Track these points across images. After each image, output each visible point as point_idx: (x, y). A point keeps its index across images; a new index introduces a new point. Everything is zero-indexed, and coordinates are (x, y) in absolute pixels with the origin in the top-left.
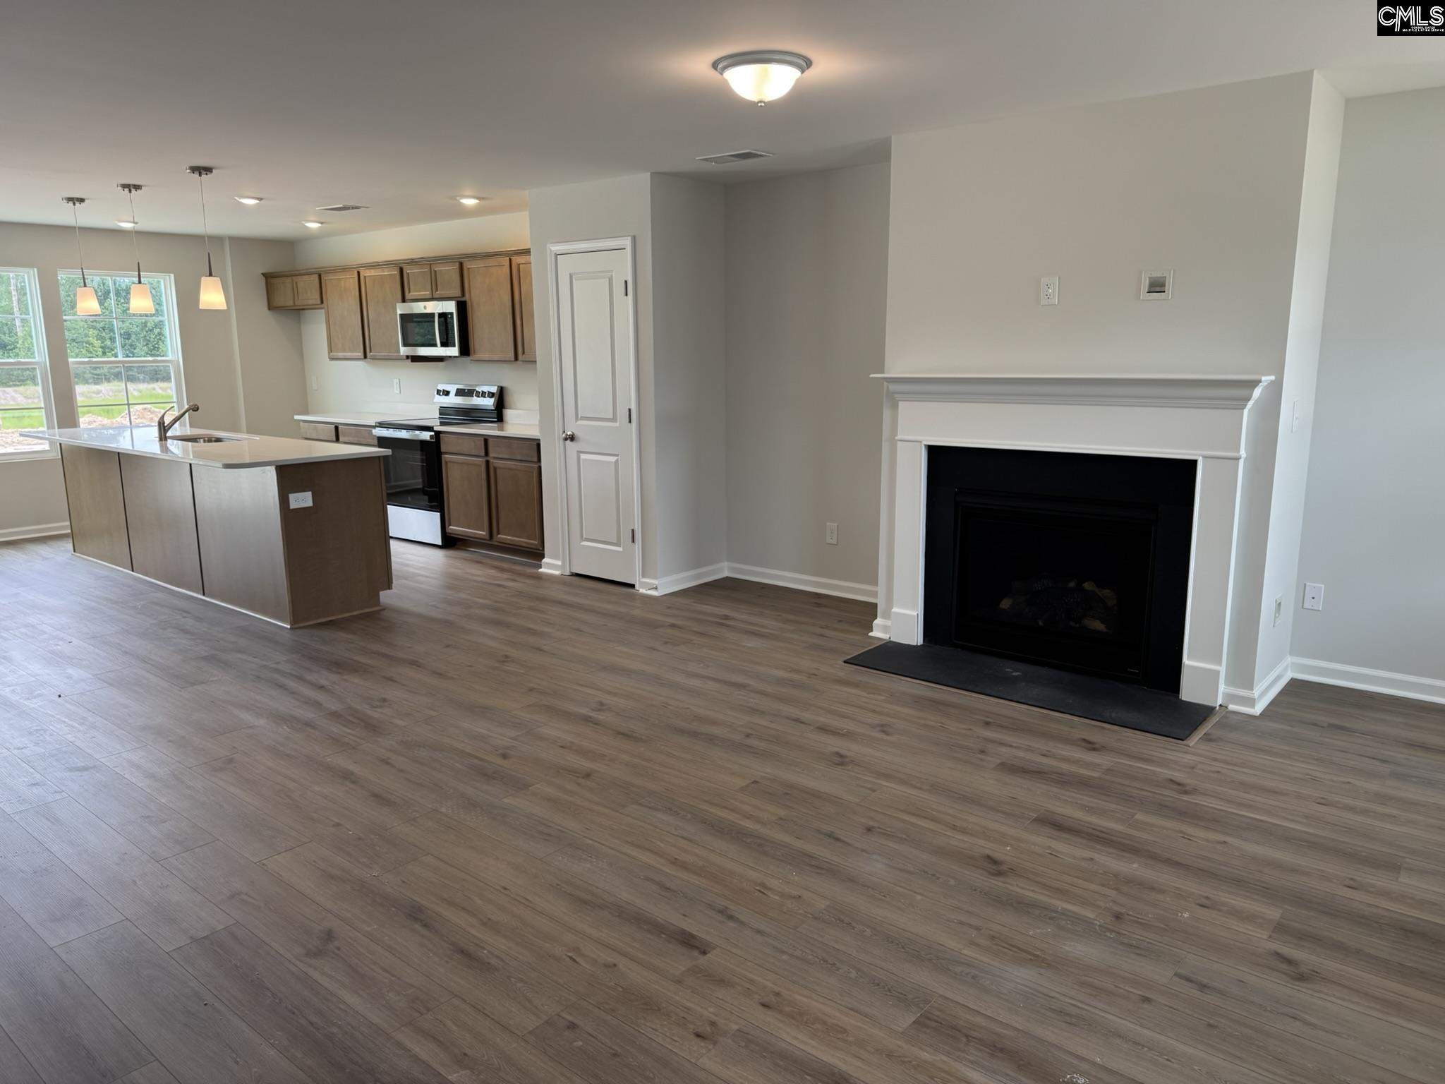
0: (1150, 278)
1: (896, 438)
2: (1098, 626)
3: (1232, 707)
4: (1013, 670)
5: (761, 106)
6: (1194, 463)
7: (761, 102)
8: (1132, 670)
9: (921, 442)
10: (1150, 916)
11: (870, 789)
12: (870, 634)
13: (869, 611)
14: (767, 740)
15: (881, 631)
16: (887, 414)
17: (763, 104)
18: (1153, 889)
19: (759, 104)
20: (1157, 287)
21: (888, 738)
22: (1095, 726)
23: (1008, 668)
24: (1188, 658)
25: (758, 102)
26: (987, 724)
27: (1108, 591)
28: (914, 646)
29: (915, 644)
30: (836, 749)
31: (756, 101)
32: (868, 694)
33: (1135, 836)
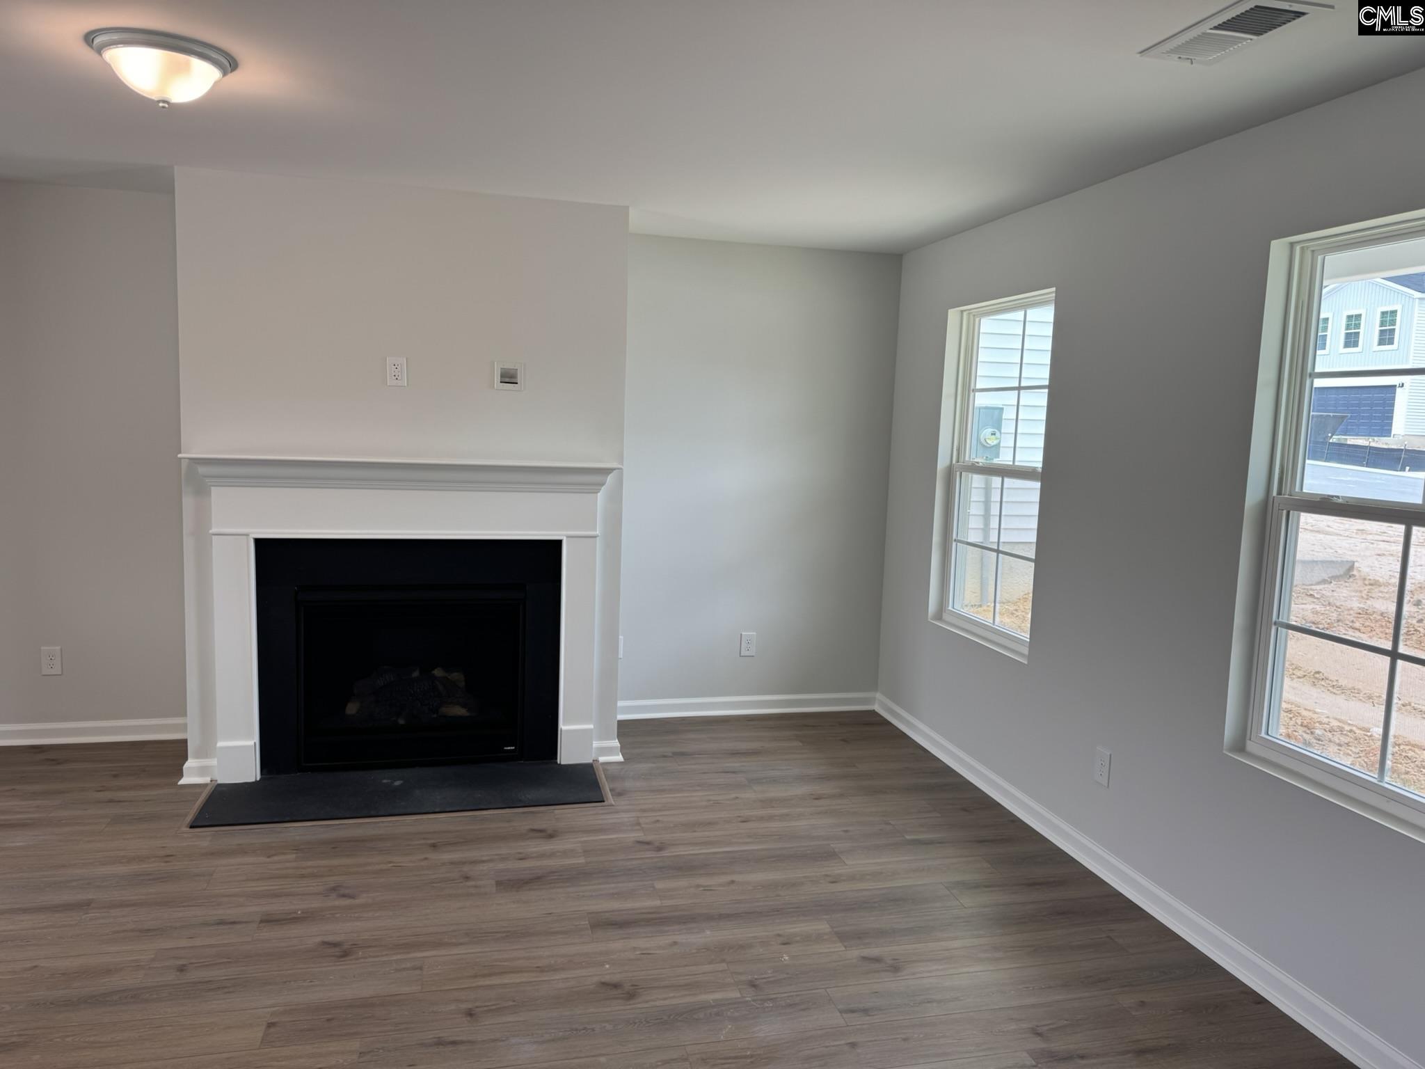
0: (501, 369)
1: (211, 531)
2: (459, 711)
3: (602, 759)
4: (393, 779)
5: (163, 107)
6: (558, 544)
7: (164, 101)
8: (509, 748)
9: (247, 535)
10: (769, 972)
11: (415, 968)
12: (182, 782)
13: (176, 753)
14: (216, 964)
15: (195, 773)
16: (188, 502)
17: (167, 106)
18: (742, 947)
19: (161, 105)
20: (509, 378)
21: (357, 901)
22: (524, 813)
23: (384, 779)
24: (564, 725)
25: (159, 101)
26: (434, 846)
27: (456, 674)
28: (253, 783)
29: (254, 780)
30: (319, 939)
31: (156, 99)
32: (269, 857)
33: (678, 905)
